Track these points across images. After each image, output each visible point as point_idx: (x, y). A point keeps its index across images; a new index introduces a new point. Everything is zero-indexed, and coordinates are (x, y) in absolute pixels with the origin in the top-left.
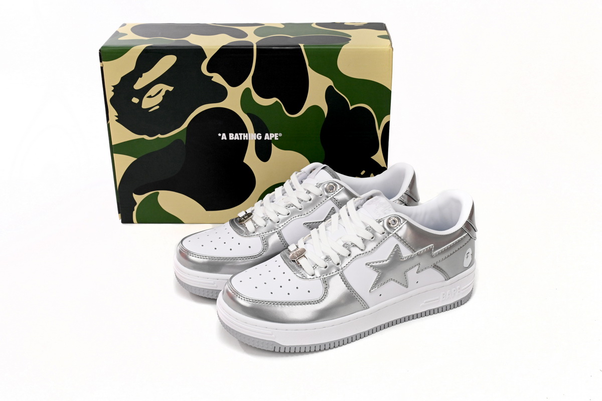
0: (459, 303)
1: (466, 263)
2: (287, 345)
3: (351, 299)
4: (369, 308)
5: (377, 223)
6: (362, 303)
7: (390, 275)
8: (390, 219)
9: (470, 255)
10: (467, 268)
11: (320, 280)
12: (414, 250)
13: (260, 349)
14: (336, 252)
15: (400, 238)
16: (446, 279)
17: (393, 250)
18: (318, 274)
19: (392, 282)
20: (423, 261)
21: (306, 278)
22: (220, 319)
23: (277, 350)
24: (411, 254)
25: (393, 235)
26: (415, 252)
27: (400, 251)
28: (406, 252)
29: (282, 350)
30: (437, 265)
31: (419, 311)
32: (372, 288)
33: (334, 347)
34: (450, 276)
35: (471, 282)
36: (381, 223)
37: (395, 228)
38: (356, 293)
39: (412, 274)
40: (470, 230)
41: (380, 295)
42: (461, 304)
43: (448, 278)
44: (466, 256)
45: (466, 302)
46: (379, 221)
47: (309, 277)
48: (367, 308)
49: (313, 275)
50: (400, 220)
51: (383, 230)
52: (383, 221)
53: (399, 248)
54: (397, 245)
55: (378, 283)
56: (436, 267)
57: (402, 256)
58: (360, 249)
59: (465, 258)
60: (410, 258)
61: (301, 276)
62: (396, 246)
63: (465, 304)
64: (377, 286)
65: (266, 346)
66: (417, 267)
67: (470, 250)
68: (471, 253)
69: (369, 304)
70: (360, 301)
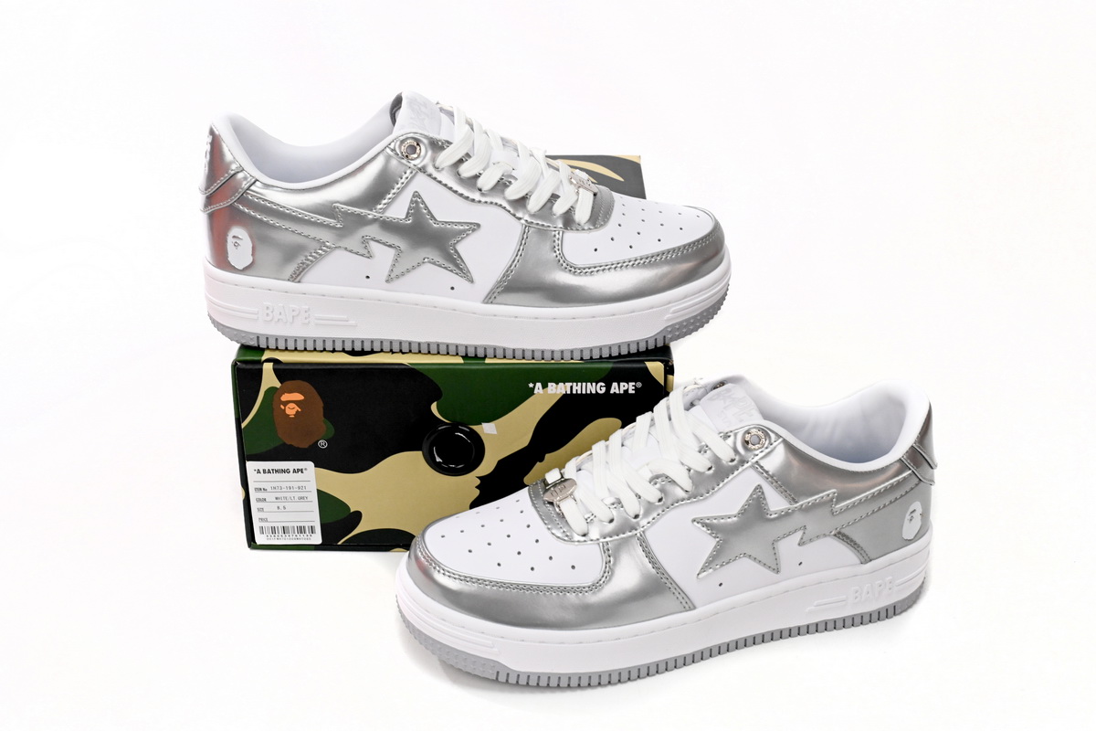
0: (891, 612)
1: (909, 530)
2: (523, 670)
3: (657, 588)
4: (695, 608)
5: (721, 440)
6: (680, 598)
7: (740, 544)
8: (748, 432)
9: (917, 515)
10: (910, 541)
11: (597, 546)
12: (794, 499)
13: (468, 674)
14: (633, 492)
15: (767, 472)
16: (863, 560)
17: (751, 496)
18: (594, 534)
19: (746, 561)
20: (813, 523)
21: (571, 540)
22: (400, 612)
23: (502, 678)
24: (788, 506)
25: (752, 466)
26: (797, 502)
27: (765, 499)
28: (776, 502)
29: (513, 680)
30: (843, 531)
31: (803, 622)
32: (703, 570)
33: (619, 681)
34: (872, 557)
35: (921, 569)
36: (730, 441)
37: (757, 452)
38: (669, 577)
39: (788, 548)
40: (917, 465)
41: (721, 585)
42: (895, 614)
43: (866, 559)
44: (908, 517)
45: (905, 610)
46: (726, 436)
47: (577, 538)
48: (690, 609)
49: (584, 535)
50: (770, 437)
51: (732, 455)
52: (736, 435)
53: (763, 493)
54: (759, 487)
55: (716, 559)
56: (841, 536)
57: (768, 509)
58: (682, 489)
59: (906, 521)
60: (785, 515)
61: (560, 535)
62: (756, 488)
63: (904, 614)
64: (713, 565)
65: (481, 669)
66: (799, 535)
67: (917, 506)
68: (919, 510)
69: (696, 604)
70: (677, 593)
